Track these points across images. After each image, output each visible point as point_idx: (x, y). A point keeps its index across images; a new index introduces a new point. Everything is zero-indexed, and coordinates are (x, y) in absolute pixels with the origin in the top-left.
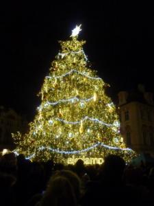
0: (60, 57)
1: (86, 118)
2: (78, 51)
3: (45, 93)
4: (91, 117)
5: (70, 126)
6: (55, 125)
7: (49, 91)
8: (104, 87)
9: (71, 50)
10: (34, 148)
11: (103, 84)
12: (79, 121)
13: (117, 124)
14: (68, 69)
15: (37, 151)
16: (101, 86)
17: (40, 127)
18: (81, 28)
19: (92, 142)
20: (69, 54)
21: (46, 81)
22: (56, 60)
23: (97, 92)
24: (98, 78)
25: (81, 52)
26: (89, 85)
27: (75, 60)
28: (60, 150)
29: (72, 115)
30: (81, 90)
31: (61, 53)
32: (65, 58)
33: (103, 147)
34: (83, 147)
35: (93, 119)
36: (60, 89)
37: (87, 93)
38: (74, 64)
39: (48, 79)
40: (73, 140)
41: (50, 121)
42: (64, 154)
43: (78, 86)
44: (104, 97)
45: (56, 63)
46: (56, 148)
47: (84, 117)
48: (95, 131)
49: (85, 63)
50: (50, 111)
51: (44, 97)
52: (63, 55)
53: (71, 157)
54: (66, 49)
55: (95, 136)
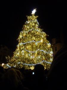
0: (27, 23)
1: (38, 50)
2: (35, 20)
3: (20, 39)
4: (40, 49)
5: (31, 53)
6: (25, 53)
7: (22, 38)
8: (46, 36)
9: (32, 20)
10: (15, 63)
11: (45, 35)
12: (35, 51)
13: (52, 52)
14: (30, 28)
15: (17, 64)
16: (45, 36)
17: (18, 54)
18: (36, 10)
19: (41, 60)
20: (31, 22)
21: (21, 33)
22: (25, 24)
23: (43, 38)
24: (43, 33)
25: (36, 21)
26: (39, 35)
27: (33, 24)
28: (27, 64)
29: (32, 49)
30: (36, 38)
31: (27, 21)
32: (29, 24)
33: (45, 62)
34: (37, 62)
35: (41, 50)
36: (27, 37)
37: (39, 39)
38: (33, 26)
39: (22, 33)
40: (32, 60)
41: (23, 51)
42: (28, 65)
43: (35, 36)
44: (46, 41)
45: (25, 26)
46: (25, 63)
47: (37, 49)
48: (42, 55)
49: (38, 26)
50: (23, 47)
51: (20, 41)
52: (28, 22)
53: (32, 67)
54: (29, 19)
55: (42, 58)
